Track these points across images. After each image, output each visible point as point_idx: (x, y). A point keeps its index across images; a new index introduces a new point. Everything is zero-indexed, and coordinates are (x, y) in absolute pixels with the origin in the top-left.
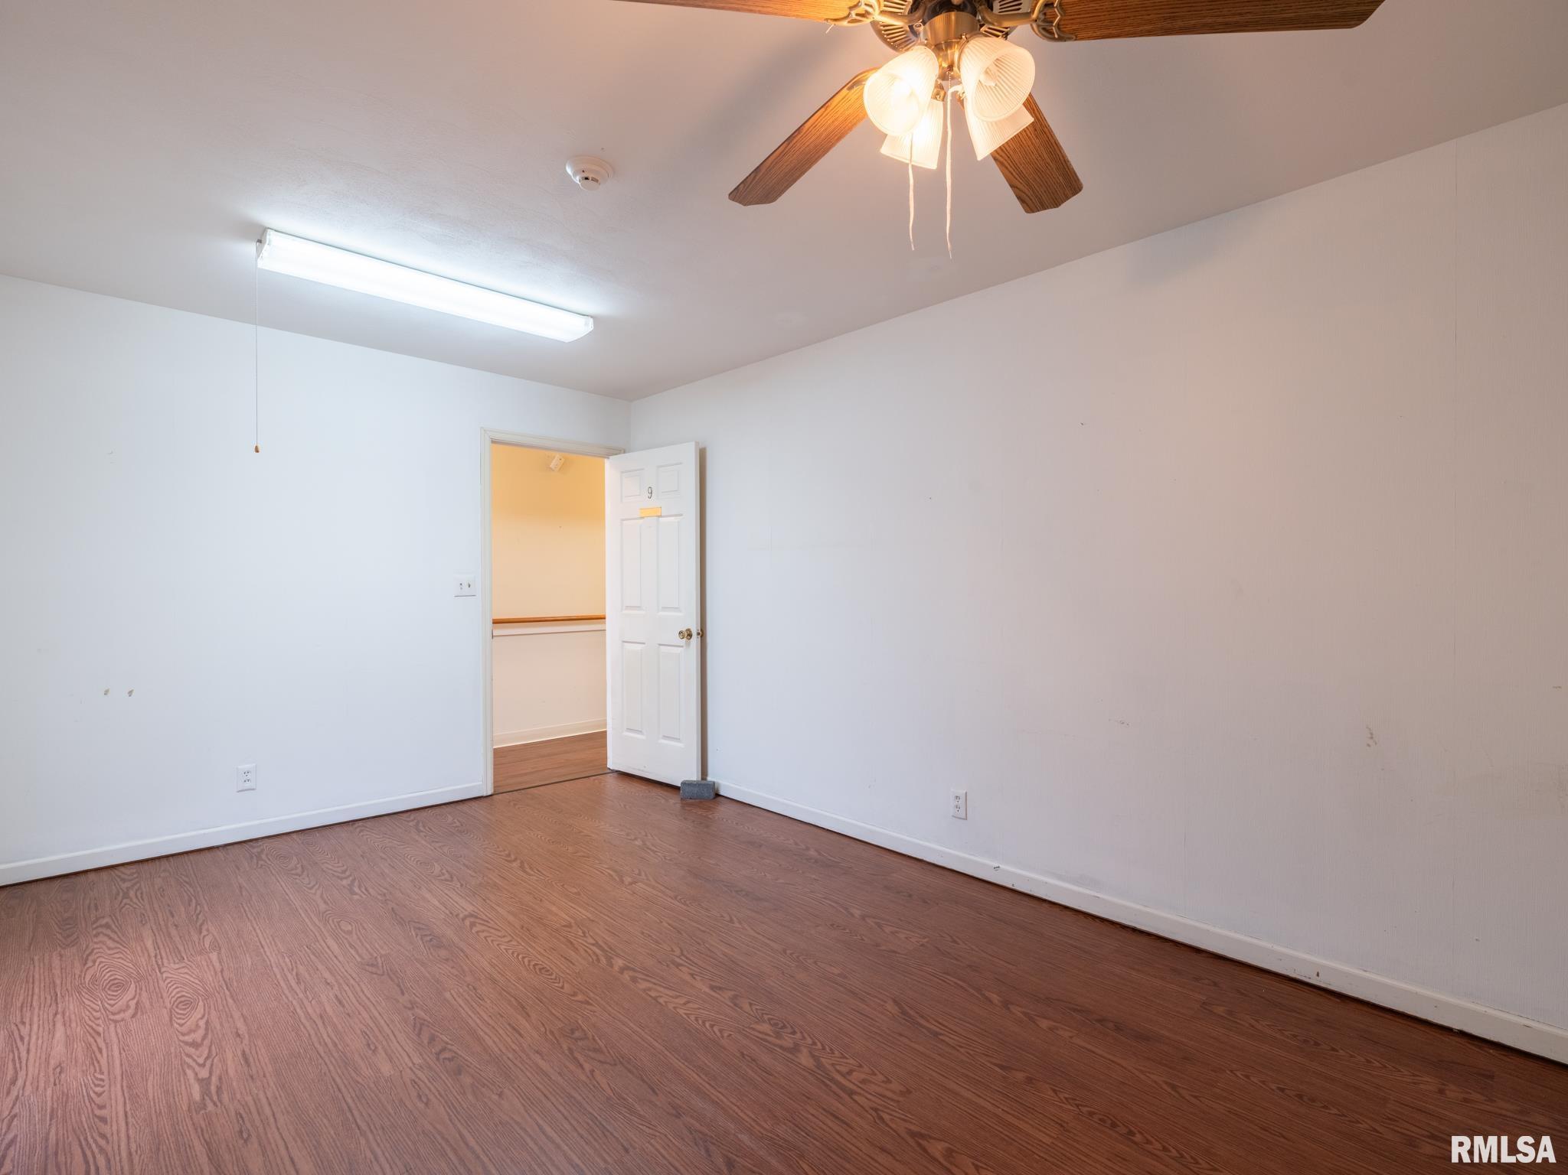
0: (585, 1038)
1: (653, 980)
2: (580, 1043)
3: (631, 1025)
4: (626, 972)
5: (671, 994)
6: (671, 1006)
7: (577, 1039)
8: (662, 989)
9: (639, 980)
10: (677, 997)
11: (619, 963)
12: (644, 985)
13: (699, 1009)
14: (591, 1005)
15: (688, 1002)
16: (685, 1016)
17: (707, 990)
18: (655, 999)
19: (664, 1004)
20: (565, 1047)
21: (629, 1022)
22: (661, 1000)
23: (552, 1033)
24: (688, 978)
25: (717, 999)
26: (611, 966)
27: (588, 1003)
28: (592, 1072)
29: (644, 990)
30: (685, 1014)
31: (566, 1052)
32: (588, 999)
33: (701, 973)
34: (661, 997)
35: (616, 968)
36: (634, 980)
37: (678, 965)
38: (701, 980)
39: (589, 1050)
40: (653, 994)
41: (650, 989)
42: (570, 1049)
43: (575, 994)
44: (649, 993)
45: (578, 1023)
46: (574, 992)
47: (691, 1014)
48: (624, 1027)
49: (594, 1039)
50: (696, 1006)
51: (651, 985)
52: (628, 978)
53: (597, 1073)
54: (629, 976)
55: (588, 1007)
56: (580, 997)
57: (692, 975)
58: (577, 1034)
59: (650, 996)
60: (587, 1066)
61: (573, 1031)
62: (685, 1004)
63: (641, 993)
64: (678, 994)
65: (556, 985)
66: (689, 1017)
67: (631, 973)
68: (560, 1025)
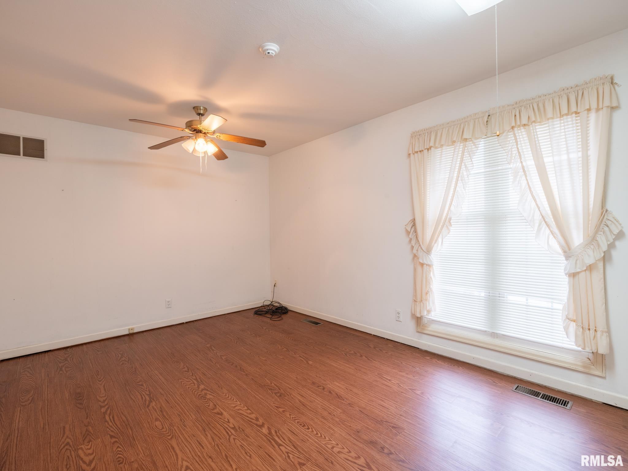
0: (275, 393)
1: (248, 418)
2: (277, 391)
3: (259, 398)
4: (261, 424)
5: (241, 411)
6: (242, 405)
7: (278, 393)
8: (245, 414)
9: (254, 418)
10: (239, 410)
11: (265, 430)
12: (253, 416)
13: (231, 404)
14: (275, 406)
15: (234, 407)
16: (238, 401)
17: (225, 413)
18: (248, 409)
19: (245, 407)
20: (282, 390)
21: (259, 399)
22: (246, 408)
23: (288, 395)
24: (231, 420)
25: (222, 408)
26: (269, 428)
27: (277, 407)
28: (271, 383)
29: (253, 413)
30: (237, 402)
31: (281, 389)
32: (277, 409)
33: (224, 423)
34: (246, 410)
35: (266, 426)
36: (257, 419)
37: (234, 428)
38: (225, 418)
39: (273, 389)
40: (249, 411)
41: (250, 414)
42: (280, 389)
43: (284, 411)
44: (250, 412)
45: (279, 399)
46: (284, 412)
47: (235, 402)
48: (261, 397)
49: (272, 393)
50: (232, 405)
51: (249, 416)
52: (260, 420)
53: (270, 383)
54: (259, 421)
55: (276, 405)
56: (281, 410)
57: (229, 422)
58: (279, 395)
59: (250, 410)
60: (273, 385)
61: (280, 396)
62: (236, 406)
63: (254, 412)
64: (238, 411)
65: (294, 416)
66: (236, 400)
67: (258, 423)
68: (285, 398)
